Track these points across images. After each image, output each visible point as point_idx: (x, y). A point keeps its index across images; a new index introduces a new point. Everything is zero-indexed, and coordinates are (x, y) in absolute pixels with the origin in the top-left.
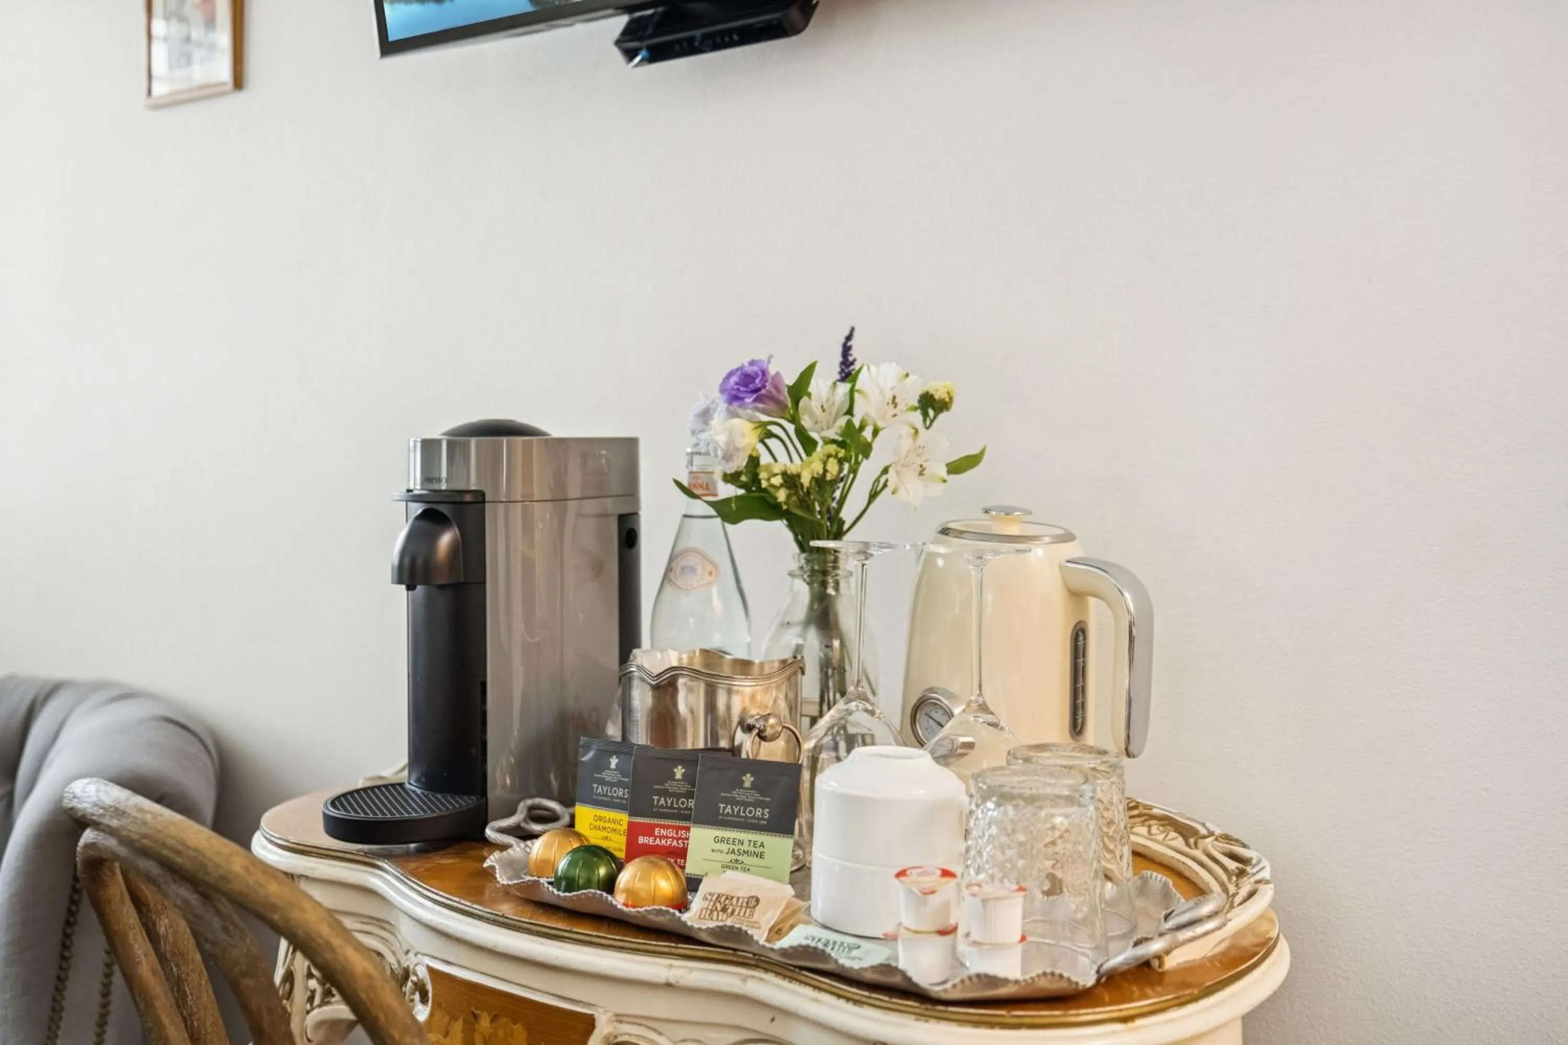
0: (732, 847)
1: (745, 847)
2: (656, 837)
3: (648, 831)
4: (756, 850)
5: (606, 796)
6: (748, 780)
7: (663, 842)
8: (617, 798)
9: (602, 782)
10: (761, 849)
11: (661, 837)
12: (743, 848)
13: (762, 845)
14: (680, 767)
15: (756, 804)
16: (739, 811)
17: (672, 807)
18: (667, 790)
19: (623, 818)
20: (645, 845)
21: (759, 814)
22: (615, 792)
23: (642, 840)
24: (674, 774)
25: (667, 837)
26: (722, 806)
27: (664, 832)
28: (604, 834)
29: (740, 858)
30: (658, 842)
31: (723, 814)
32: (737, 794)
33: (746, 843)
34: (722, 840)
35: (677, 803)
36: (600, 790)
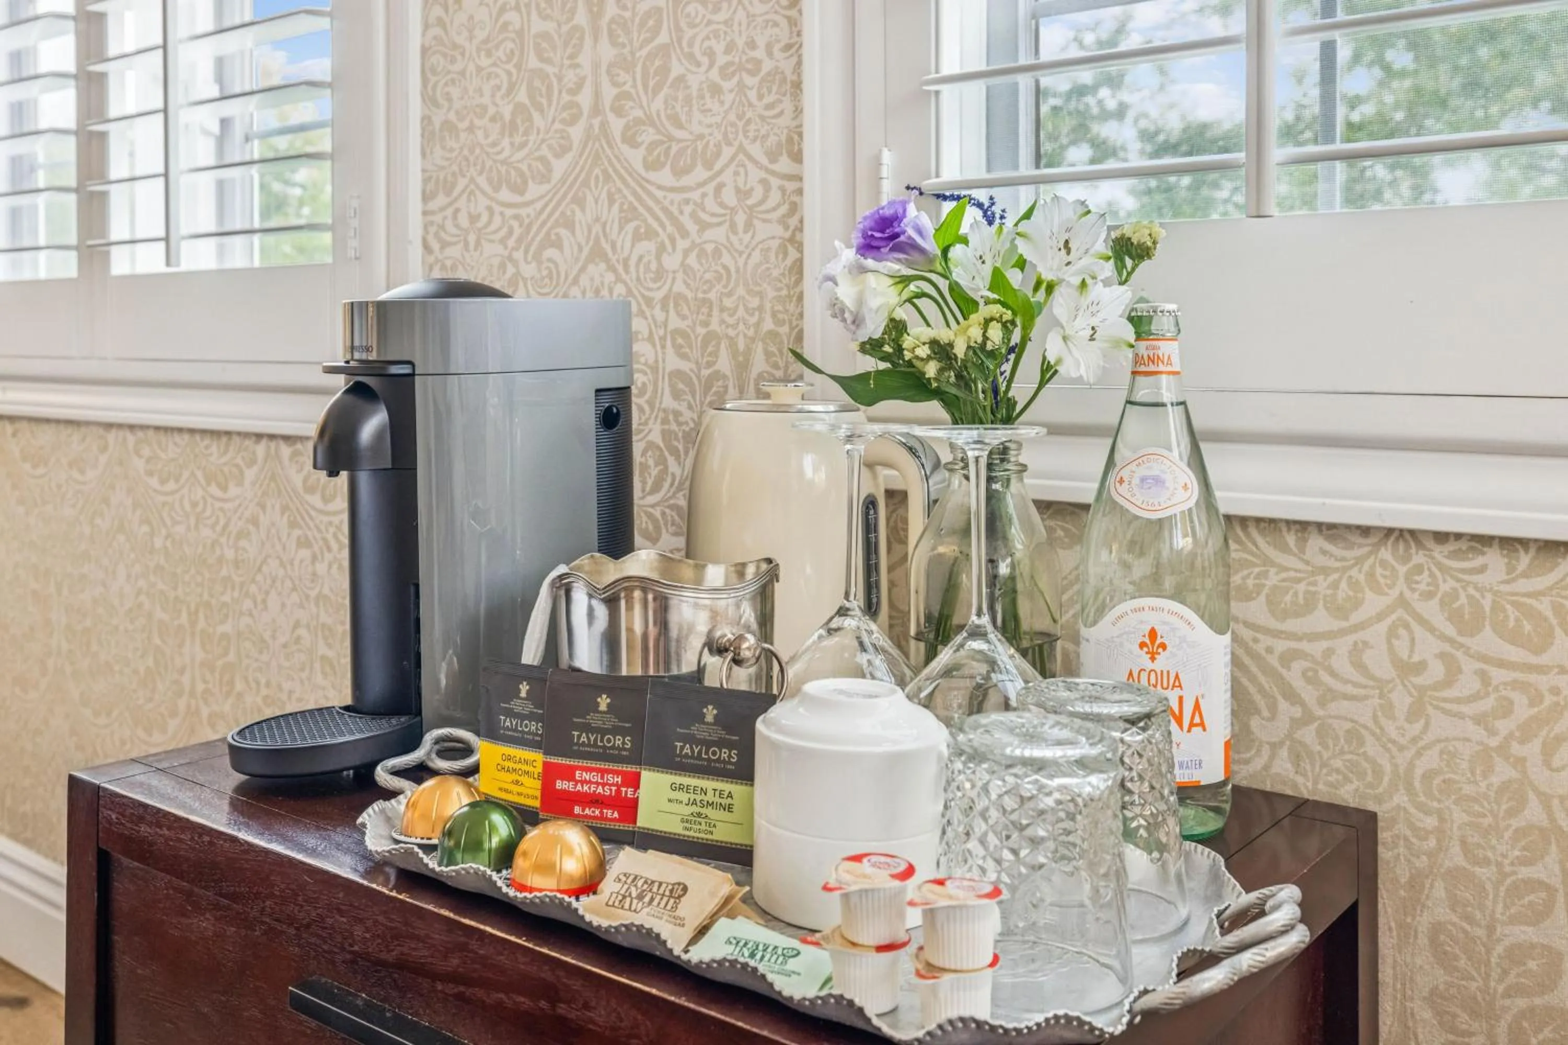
0: (692, 797)
1: (710, 797)
2: (577, 782)
3: (568, 774)
4: (723, 802)
5: (516, 730)
6: (710, 713)
7: (586, 788)
8: (529, 733)
9: (510, 713)
10: (729, 801)
11: (584, 782)
12: (706, 799)
13: (730, 795)
14: (604, 696)
15: (721, 744)
16: (700, 752)
17: (595, 745)
18: (589, 724)
19: (537, 758)
20: (565, 792)
21: (725, 756)
22: (526, 726)
23: (560, 785)
24: (598, 704)
25: (590, 782)
26: (679, 744)
27: (586, 776)
28: (515, 777)
29: (704, 811)
30: (579, 787)
31: (680, 756)
32: (697, 730)
33: (710, 793)
34: (681, 788)
35: (602, 741)
36: (508, 724)
